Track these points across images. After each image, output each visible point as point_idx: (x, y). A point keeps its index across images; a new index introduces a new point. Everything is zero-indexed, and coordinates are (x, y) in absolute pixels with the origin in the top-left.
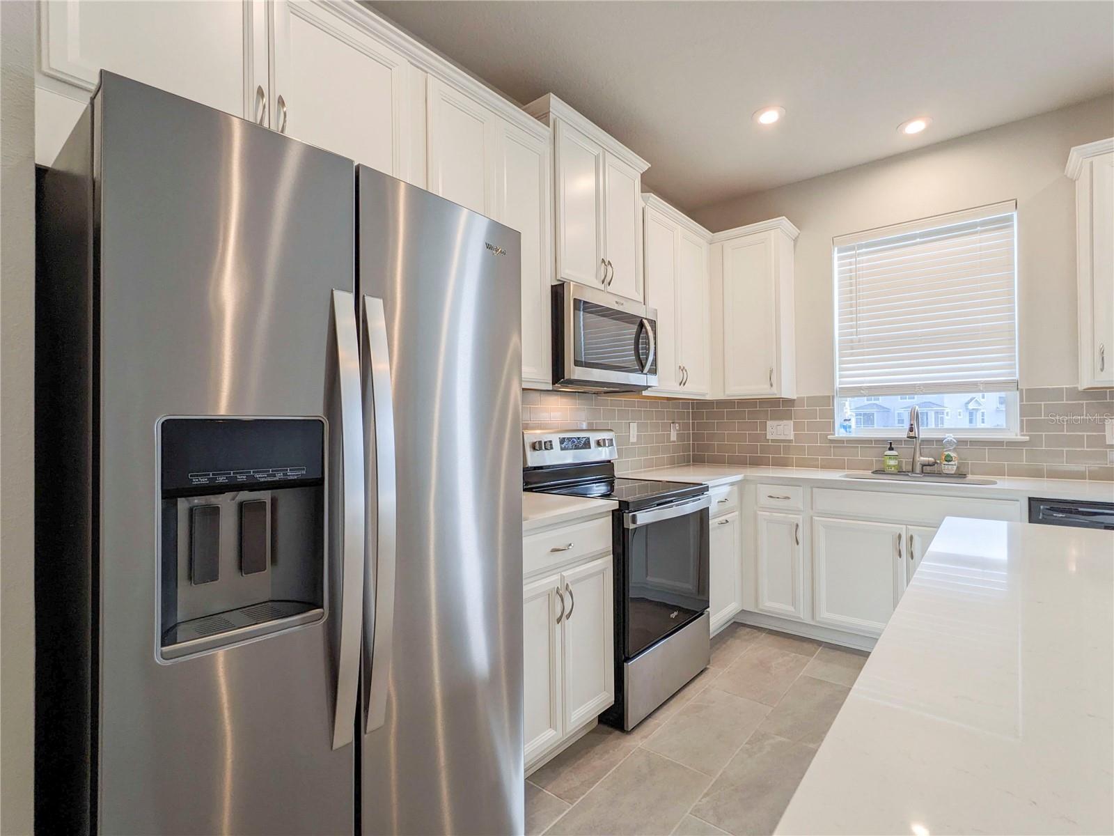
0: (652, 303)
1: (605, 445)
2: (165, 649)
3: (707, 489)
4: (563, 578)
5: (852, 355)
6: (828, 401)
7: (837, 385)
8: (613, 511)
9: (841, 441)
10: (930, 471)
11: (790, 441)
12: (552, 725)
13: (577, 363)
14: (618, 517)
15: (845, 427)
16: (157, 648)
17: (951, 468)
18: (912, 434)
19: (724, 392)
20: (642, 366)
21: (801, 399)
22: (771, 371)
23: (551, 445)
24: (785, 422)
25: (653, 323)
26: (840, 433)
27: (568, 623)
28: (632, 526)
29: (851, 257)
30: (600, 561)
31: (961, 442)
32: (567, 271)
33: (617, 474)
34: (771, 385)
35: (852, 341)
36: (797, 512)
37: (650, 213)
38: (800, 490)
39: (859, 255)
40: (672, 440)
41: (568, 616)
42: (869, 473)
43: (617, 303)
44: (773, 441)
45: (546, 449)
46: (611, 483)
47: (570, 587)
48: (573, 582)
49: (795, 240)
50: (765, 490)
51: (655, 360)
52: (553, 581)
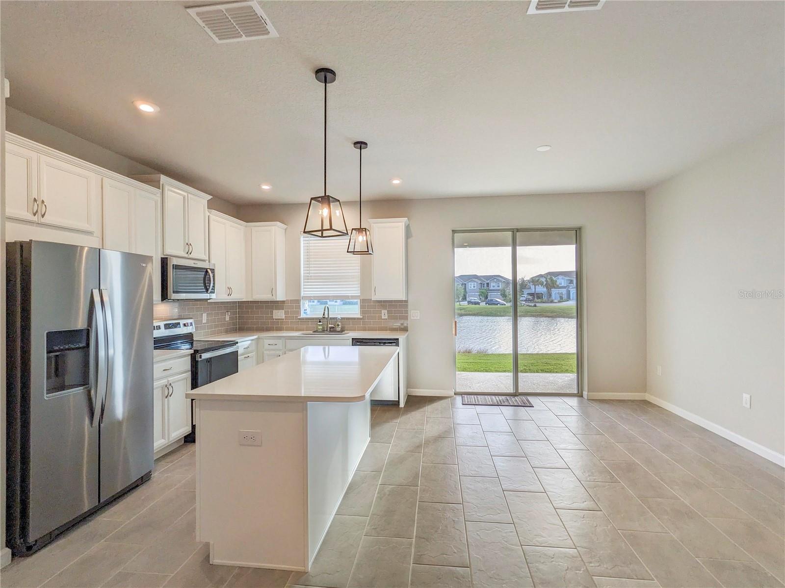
0: (212, 262)
1: (188, 326)
2: (48, 395)
3: (237, 343)
4: (168, 381)
5: (308, 282)
6: (298, 302)
7: (302, 295)
8: (191, 354)
9: (303, 319)
10: (333, 330)
11: (283, 319)
12: (163, 438)
13: (174, 292)
14: (193, 357)
15: (305, 313)
16: (45, 394)
17: (339, 329)
18: (324, 316)
19: (252, 297)
20: (207, 290)
21: (287, 300)
22: (273, 289)
23: (160, 327)
24: (281, 311)
25: (213, 271)
26: (303, 315)
27: (171, 398)
28: (200, 360)
29: (307, 240)
30: (185, 374)
31: (342, 319)
32: (169, 251)
33: (194, 339)
34: (272, 295)
35: (308, 276)
36: (280, 350)
37: (212, 217)
38: (281, 341)
39: (311, 240)
40: (226, 320)
41: (170, 396)
42: (311, 332)
43: (194, 263)
44: (276, 319)
45: (157, 329)
46: (192, 344)
47: (172, 385)
48: (173, 382)
49: (286, 230)
50: (267, 342)
51: (214, 287)
52: (164, 382)
